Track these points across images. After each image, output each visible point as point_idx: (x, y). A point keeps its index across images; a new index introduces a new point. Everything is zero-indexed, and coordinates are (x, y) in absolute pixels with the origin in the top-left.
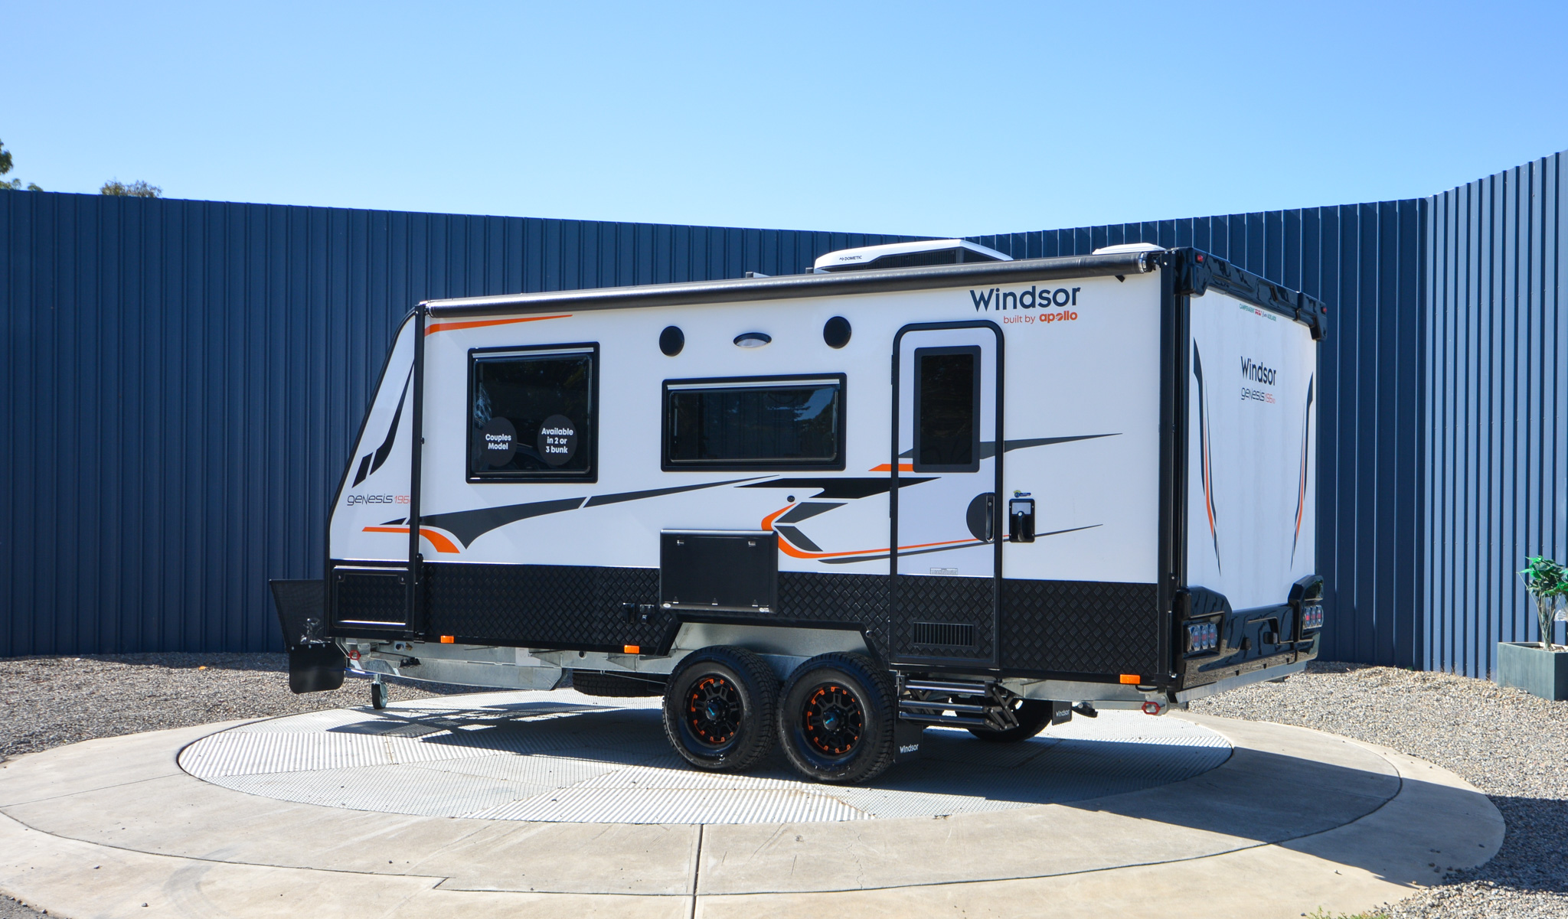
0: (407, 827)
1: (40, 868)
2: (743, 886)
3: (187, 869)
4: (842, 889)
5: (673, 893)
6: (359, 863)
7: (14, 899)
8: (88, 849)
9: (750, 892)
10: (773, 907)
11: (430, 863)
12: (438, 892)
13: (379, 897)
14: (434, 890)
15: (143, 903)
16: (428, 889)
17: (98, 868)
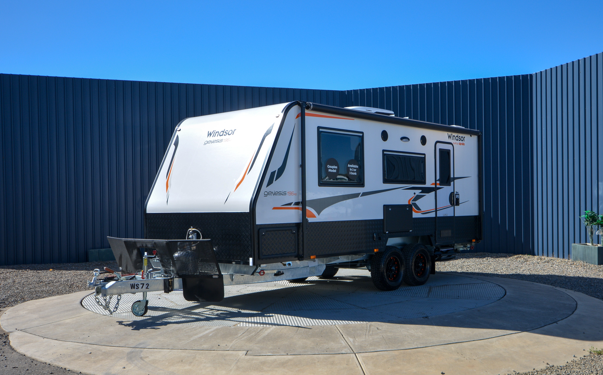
0: (214, 331)
1: (64, 354)
2: (371, 348)
3: (133, 352)
4: (411, 348)
5: (345, 353)
6: (205, 346)
7: (61, 368)
8: (80, 346)
9: (376, 351)
10: (389, 357)
11: (236, 345)
12: (248, 357)
13: (225, 360)
14: (246, 356)
15: (123, 367)
16: (244, 356)
17: (91, 353)
